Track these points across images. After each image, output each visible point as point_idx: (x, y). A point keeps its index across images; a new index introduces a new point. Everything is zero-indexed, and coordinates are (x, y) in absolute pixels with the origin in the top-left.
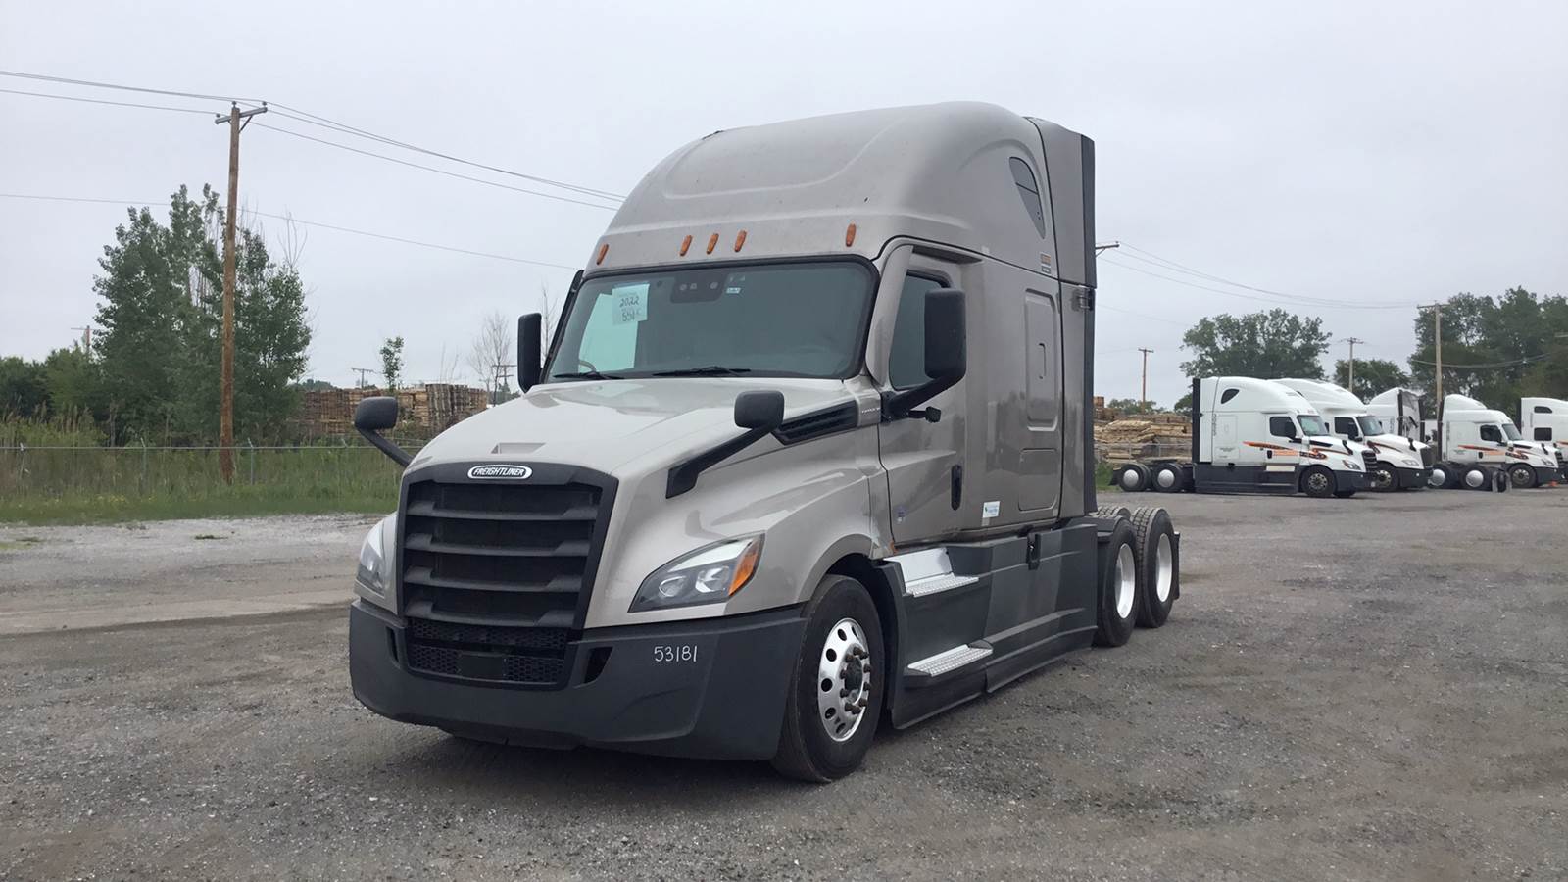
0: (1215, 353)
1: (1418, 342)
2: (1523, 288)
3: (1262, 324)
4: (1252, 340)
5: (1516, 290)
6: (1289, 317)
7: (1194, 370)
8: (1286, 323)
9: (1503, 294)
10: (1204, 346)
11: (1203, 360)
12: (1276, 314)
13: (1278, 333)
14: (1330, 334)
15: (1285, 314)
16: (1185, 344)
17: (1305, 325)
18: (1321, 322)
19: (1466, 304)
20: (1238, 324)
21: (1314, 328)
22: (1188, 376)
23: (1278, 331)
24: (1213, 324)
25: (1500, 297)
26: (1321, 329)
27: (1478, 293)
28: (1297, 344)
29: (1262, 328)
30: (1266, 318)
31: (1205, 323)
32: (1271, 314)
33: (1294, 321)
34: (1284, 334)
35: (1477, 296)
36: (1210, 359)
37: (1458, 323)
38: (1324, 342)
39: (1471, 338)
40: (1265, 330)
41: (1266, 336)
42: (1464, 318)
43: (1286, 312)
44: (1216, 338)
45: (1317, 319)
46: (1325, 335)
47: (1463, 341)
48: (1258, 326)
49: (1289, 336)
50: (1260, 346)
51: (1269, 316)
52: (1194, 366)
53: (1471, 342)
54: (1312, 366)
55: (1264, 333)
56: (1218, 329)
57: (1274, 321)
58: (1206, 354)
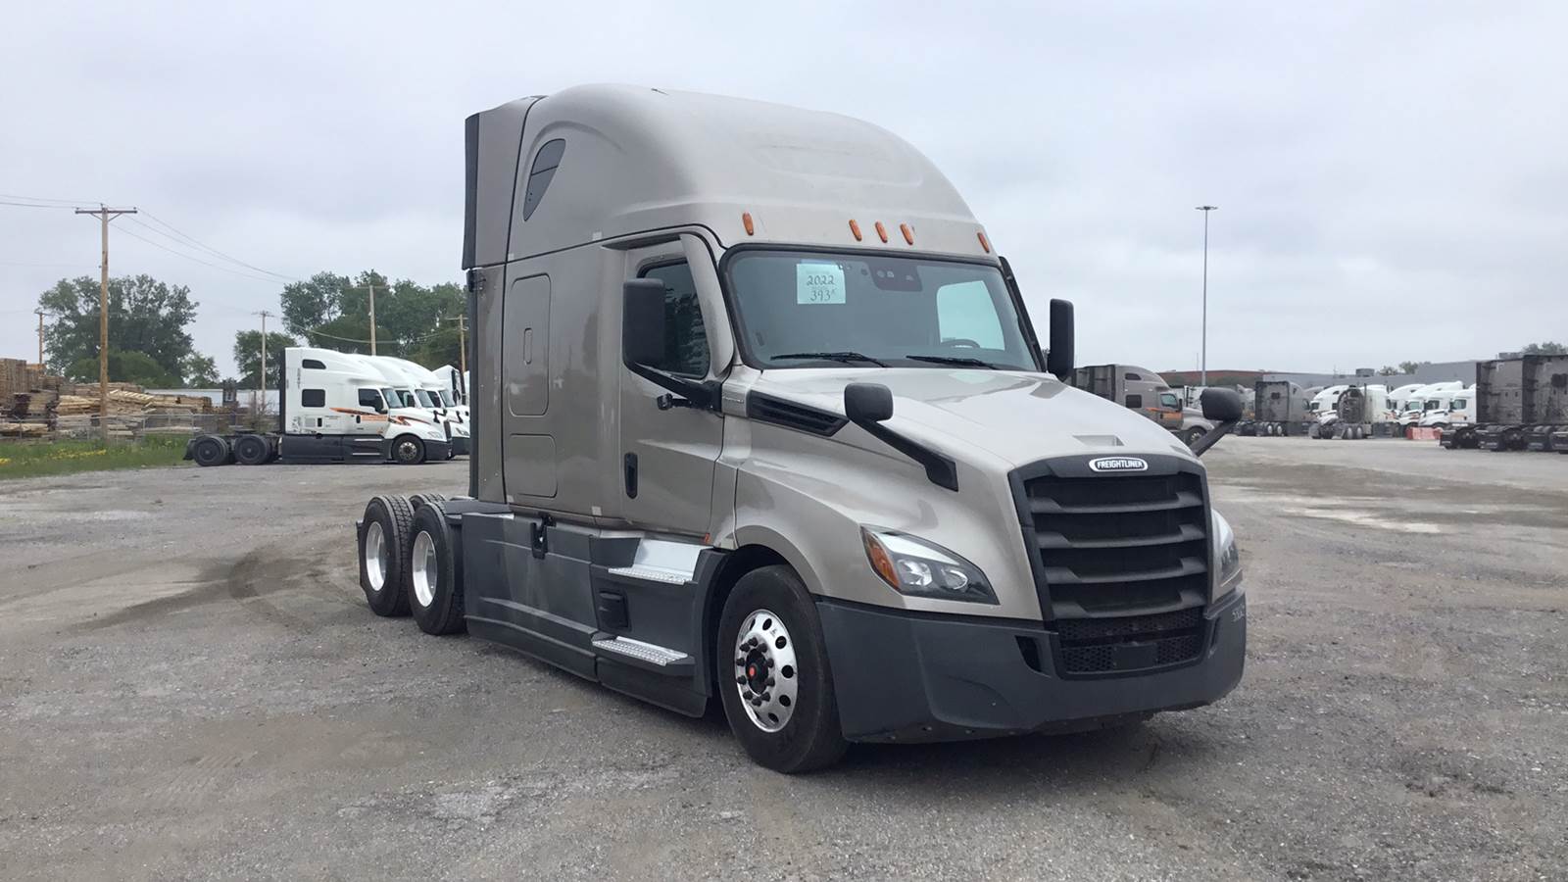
0: (76, 317)
1: (283, 315)
2: (376, 271)
3: (129, 289)
4: (116, 305)
5: (369, 272)
6: (157, 284)
7: (52, 334)
8: (153, 289)
9: (359, 275)
10: (63, 309)
11: (62, 324)
12: (143, 280)
13: (143, 300)
14: (197, 304)
15: (152, 281)
16: (42, 307)
17: (172, 293)
18: (189, 291)
19: (329, 283)
21: (181, 299)
22: (45, 340)
23: (145, 299)
24: (73, 287)
25: (356, 278)
26: (190, 298)
27: (339, 274)
28: (164, 312)
29: (129, 294)
30: (132, 284)
31: (64, 287)
32: (138, 280)
33: (162, 288)
34: (152, 301)
36: (70, 324)
37: (321, 300)
38: (191, 311)
39: (333, 314)
40: (132, 296)
41: (132, 302)
42: (326, 295)
43: (154, 278)
44: (77, 301)
45: (186, 287)
46: (192, 303)
47: (325, 316)
48: (124, 292)
49: (156, 304)
50: (126, 311)
51: (136, 281)
52: (52, 330)
53: (333, 317)
54: (180, 334)
55: (130, 299)
56: (79, 291)
57: (140, 287)
58: (67, 317)
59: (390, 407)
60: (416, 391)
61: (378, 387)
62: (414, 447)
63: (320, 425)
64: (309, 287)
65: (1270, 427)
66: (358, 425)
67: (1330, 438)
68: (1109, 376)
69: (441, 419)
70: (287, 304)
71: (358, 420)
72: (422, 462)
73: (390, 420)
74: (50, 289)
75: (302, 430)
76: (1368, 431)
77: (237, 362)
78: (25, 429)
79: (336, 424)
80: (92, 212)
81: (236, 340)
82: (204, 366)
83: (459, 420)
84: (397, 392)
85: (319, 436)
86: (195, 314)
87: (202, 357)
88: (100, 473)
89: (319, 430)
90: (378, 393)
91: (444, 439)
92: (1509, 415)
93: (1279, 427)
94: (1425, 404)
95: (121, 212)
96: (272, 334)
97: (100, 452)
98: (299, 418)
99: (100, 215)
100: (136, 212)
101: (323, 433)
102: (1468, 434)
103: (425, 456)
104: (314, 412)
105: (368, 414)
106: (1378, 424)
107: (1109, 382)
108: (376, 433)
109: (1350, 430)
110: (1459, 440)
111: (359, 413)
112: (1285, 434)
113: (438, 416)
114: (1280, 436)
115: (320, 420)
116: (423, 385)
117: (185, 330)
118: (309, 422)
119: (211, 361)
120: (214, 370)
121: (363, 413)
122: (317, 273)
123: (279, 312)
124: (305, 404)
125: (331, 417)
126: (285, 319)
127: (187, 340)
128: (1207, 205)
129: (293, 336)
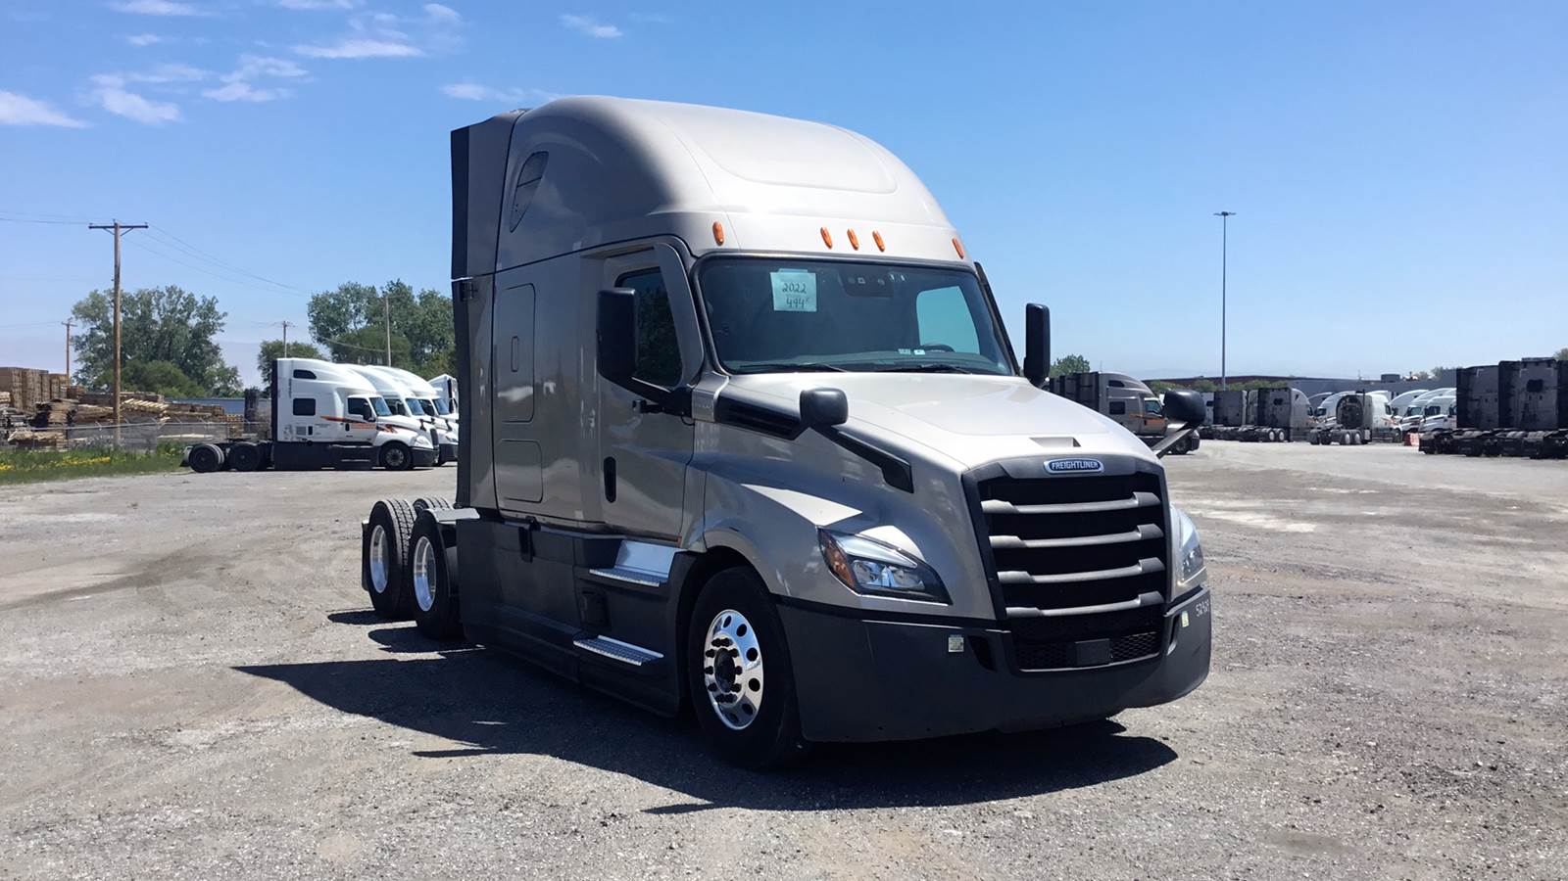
0: (107, 327)
2: (402, 281)
3: (158, 300)
4: (147, 315)
5: (395, 282)
6: (186, 295)
7: (84, 343)
8: (182, 300)
9: (385, 285)
10: (94, 319)
11: (92, 335)
12: (171, 290)
13: (173, 311)
14: (225, 314)
15: (181, 292)
16: (73, 316)
17: (200, 303)
18: (217, 301)
19: (354, 293)
20: (133, 300)
21: (209, 309)
22: (77, 349)
23: (174, 309)
24: (104, 298)
26: (217, 308)
27: (365, 284)
28: (193, 322)
29: (158, 305)
30: (161, 295)
31: (94, 295)
32: (167, 291)
33: (190, 299)
34: (181, 312)
35: (363, 286)
36: (102, 334)
37: (347, 310)
38: (220, 321)
39: (357, 324)
40: (161, 306)
41: (162, 312)
42: (352, 305)
43: (183, 290)
44: (107, 312)
45: (214, 297)
46: (221, 314)
47: (351, 326)
48: (154, 302)
49: (185, 314)
50: (155, 322)
51: (165, 292)
52: (84, 340)
53: (359, 326)
54: (208, 343)
55: (160, 310)
56: (109, 302)
57: (170, 296)
58: (98, 328)
59: (378, 415)
60: (407, 400)
61: (367, 397)
62: (401, 453)
63: (310, 433)
64: (336, 297)
65: (1272, 433)
66: (347, 433)
67: (1328, 444)
68: (1094, 383)
69: (428, 427)
70: (313, 314)
71: (347, 429)
72: (410, 468)
73: (378, 428)
74: (83, 299)
75: (293, 437)
76: (1367, 437)
77: (261, 371)
78: (40, 438)
79: (328, 433)
80: (104, 228)
81: (261, 350)
82: (229, 375)
83: (448, 428)
84: (386, 400)
85: (310, 443)
86: (223, 324)
87: (227, 367)
88: (96, 479)
89: (309, 438)
90: (367, 402)
91: (430, 446)
92: (1489, 421)
93: (1282, 433)
94: (1426, 410)
95: (132, 227)
96: (295, 344)
97: (104, 459)
98: (291, 426)
99: (113, 230)
100: (146, 227)
101: (313, 440)
102: (1446, 439)
103: (412, 462)
104: (305, 421)
105: (357, 422)
106: (1377, 429)
107: (1094, 388)
108: (365, 440)
109: (1348, 436)
110: (1437, 445)
111: (348, 421)
112: (1288, 439)
113: (424, 424)
114: (1282, 441)
115: (310, 428)
116: (417, 394)
117: (214, 339)
118: (300, 430)
119: (235, 371)
120: (238, 379)
121: (352, 421)
122: (344, 282)
123: (306, 322)
124: (296, 412)
125: (322, 425)
126: (311, 328)
127: (215, 350)
128: (1225, 211)
129: (316, 345)
